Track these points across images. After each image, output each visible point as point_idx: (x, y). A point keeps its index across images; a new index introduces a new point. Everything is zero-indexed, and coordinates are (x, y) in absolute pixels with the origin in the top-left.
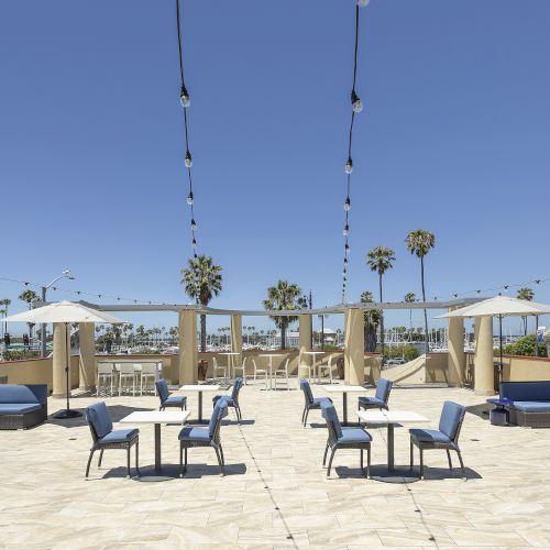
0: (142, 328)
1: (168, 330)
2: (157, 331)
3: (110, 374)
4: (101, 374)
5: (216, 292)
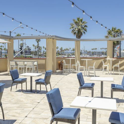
0: (62, 48)
1: (72, 49)
2: (67, 50)
3: (15, 66)
4: (11, 66)
5: (84, 32)
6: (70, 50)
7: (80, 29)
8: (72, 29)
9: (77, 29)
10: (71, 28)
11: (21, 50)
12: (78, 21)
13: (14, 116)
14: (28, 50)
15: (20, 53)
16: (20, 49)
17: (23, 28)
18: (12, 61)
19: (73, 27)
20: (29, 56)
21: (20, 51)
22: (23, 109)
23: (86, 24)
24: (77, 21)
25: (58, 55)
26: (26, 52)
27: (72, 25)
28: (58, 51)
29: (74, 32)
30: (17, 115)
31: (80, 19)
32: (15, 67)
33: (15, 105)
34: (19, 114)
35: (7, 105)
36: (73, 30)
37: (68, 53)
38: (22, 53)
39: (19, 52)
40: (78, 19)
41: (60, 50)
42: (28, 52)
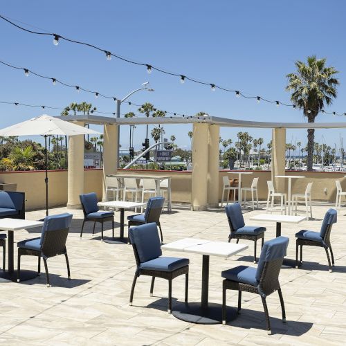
3: (116, 188)
4: (109, 188)
5: (328, 100)
6: (298, 149)
7: (314, 90)
8: (293, 91)
9: (305, 91)
10: (288, 87)
11: (146, 148)
12: (311, 66)
13: (88, 275)
14: (164, 149)
15: (144, 157)
16: (143, 145)
17: (152, 90)
18: (111, 176)
19: (294, 86)
20: (178, 165)
21: (143, 151)
22: (108, 268)
23: (333, 76)
24: (307, 67)
25: (262, 163)
26: (158, 153)
27: (291, 80)
28: (263, 151)
29: (299, 98)
30: (95, 275)
31: (316, 62)
32: (117, 190)
33: (97, 261)
34: (99, 273)
35: (81, 260)
36: (293, 95)
37: (292, 157)
38: (147, 156)
39: (141, 154)
40: (311, 61)
41: (267, 149)
42: (164, 154)
